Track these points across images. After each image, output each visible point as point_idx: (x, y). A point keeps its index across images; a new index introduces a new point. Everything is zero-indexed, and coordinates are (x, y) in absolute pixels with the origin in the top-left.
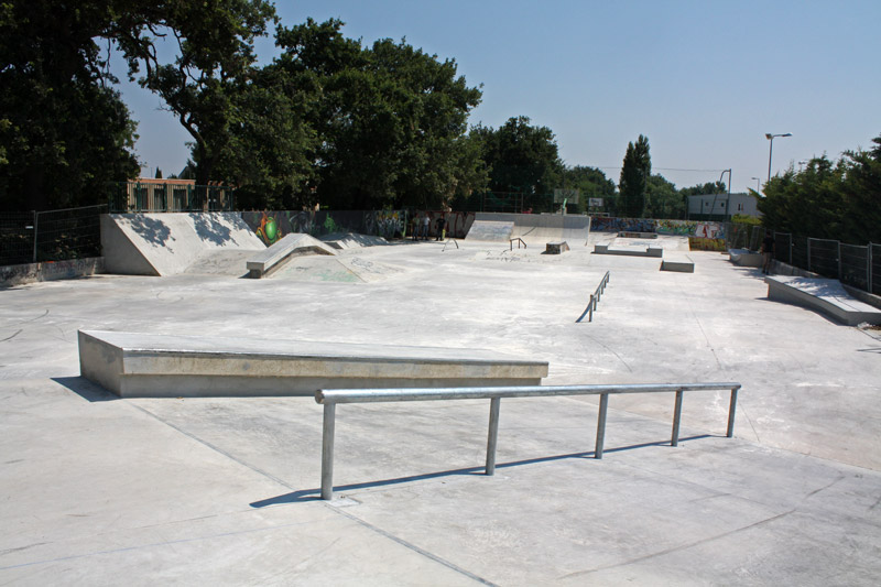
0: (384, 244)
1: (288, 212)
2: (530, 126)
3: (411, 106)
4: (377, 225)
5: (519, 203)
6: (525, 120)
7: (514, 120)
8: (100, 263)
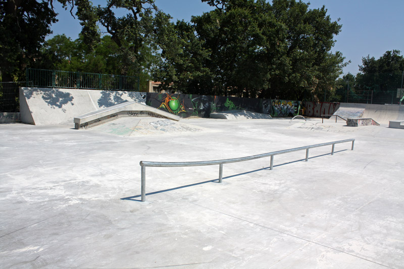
0: (270, 119)
1: (191, 95)
2: (400, 55)
3: (278, 31)
4: (273, 108)
5: (370, 97)
6: (397, 52)
7: (389, 53)
8: (16, 116)
